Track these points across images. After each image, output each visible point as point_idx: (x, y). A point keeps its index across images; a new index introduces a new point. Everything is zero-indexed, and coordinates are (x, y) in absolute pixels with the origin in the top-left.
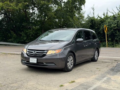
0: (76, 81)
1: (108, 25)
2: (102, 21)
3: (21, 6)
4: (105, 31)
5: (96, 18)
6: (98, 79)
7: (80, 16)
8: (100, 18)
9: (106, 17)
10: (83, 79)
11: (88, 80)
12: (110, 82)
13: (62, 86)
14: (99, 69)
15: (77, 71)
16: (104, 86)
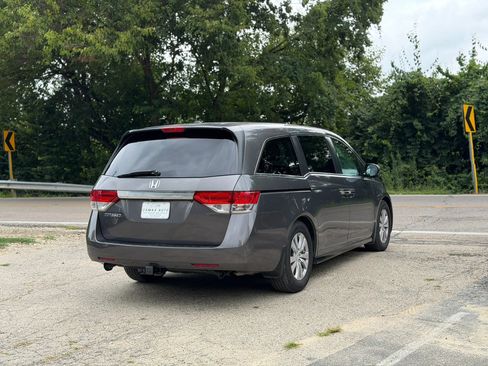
0: (345, 327)
1: (477, 104)
2: (454, 88)
3: (127, 43)
4: (468, 129)
5: (428, 75)
6: (427, 321)
7: (365, 70)
8: (443, 74)
9: (470, 68)
10: (373, 320)
11: (392, 323)
12: (471, 330)
13: (292, 346)
14: (435, 283)
15: (350, 291)
16: (450, 343)
